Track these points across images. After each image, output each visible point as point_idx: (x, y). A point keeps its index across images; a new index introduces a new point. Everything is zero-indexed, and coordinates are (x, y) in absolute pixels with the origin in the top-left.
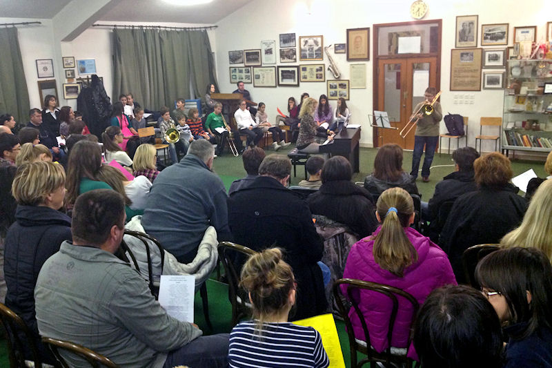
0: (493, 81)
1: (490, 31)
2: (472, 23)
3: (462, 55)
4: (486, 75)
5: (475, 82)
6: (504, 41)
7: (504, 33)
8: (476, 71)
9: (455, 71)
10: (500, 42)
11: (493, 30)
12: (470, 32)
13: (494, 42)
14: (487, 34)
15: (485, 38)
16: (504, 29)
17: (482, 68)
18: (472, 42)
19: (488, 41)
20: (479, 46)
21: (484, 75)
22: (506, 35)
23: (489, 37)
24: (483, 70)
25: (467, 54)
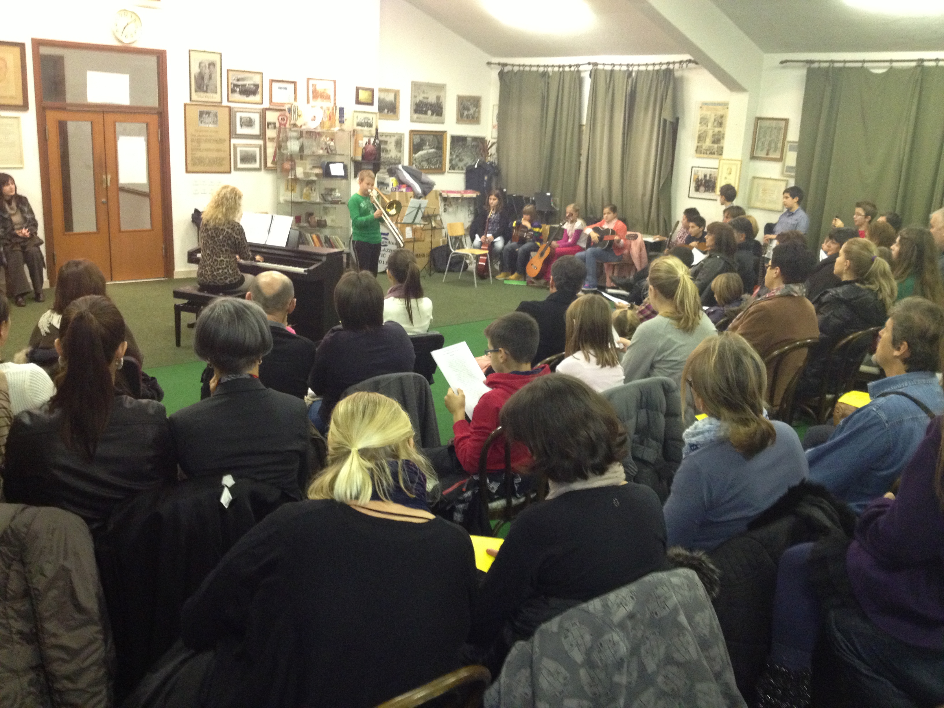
0: (247, 158)
1: (238, 80)
2: (212, 64)
3: (201, 114)
4: (239, 149)
5: (223, 159)
6: (256, 98)
7: (257, 86)
8: (221, 141)
9: (192, 141)
10: (252, 98)
11: (243, 79)
12: (210, 78)
13: (244, 98)
14: (235, 85)
15: (233, 91)
16: (256, 80)
17: (230, 137)
18: (215, 95)
19: (237, 97)
20: (225, 103)
21: (235, 147)
22: (260, 90)
23: (238, 90)
24: (234, 141)
25: (208, 113)
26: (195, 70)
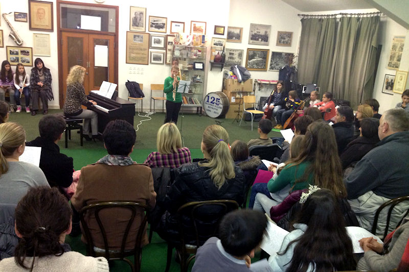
0: (157, 58)
1: (154, 21)
2: (142, 13)
3: (135, 36)
4: (152, 54)
5: (144, 58)
6: (164, 30)
7: (164, 24)
8: (145, 49)
9: (130, 49)
10: (161, 30)
11: (157, 21)
12: (140, 20)
13: (157, 30)
14: (153, 23)
15: (152, 26)
16: (164, 21)
17: (149, 48)
18: (142, 28)
19: (153, 29)
20: (147, 32)
21: (151, 53)
22: (165, 26)
23: (154, 26)
24: (150, 50)
25: (138, 36)
26: (133, 16)
